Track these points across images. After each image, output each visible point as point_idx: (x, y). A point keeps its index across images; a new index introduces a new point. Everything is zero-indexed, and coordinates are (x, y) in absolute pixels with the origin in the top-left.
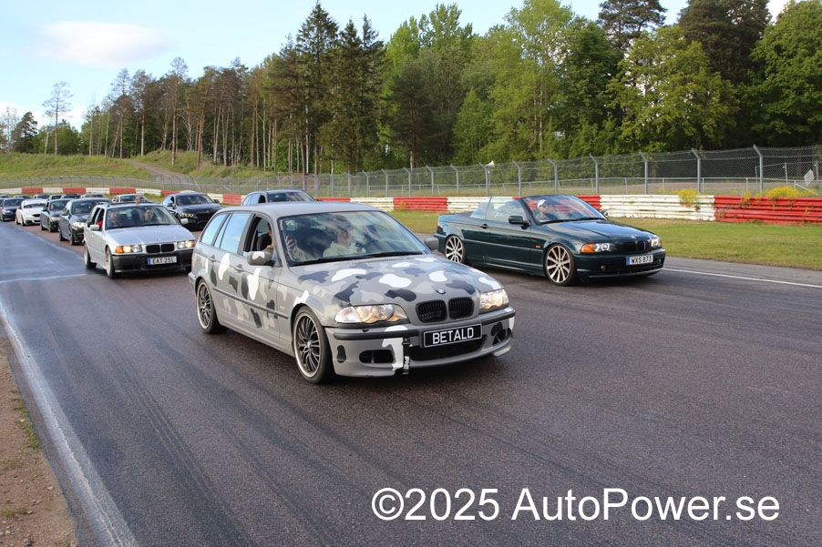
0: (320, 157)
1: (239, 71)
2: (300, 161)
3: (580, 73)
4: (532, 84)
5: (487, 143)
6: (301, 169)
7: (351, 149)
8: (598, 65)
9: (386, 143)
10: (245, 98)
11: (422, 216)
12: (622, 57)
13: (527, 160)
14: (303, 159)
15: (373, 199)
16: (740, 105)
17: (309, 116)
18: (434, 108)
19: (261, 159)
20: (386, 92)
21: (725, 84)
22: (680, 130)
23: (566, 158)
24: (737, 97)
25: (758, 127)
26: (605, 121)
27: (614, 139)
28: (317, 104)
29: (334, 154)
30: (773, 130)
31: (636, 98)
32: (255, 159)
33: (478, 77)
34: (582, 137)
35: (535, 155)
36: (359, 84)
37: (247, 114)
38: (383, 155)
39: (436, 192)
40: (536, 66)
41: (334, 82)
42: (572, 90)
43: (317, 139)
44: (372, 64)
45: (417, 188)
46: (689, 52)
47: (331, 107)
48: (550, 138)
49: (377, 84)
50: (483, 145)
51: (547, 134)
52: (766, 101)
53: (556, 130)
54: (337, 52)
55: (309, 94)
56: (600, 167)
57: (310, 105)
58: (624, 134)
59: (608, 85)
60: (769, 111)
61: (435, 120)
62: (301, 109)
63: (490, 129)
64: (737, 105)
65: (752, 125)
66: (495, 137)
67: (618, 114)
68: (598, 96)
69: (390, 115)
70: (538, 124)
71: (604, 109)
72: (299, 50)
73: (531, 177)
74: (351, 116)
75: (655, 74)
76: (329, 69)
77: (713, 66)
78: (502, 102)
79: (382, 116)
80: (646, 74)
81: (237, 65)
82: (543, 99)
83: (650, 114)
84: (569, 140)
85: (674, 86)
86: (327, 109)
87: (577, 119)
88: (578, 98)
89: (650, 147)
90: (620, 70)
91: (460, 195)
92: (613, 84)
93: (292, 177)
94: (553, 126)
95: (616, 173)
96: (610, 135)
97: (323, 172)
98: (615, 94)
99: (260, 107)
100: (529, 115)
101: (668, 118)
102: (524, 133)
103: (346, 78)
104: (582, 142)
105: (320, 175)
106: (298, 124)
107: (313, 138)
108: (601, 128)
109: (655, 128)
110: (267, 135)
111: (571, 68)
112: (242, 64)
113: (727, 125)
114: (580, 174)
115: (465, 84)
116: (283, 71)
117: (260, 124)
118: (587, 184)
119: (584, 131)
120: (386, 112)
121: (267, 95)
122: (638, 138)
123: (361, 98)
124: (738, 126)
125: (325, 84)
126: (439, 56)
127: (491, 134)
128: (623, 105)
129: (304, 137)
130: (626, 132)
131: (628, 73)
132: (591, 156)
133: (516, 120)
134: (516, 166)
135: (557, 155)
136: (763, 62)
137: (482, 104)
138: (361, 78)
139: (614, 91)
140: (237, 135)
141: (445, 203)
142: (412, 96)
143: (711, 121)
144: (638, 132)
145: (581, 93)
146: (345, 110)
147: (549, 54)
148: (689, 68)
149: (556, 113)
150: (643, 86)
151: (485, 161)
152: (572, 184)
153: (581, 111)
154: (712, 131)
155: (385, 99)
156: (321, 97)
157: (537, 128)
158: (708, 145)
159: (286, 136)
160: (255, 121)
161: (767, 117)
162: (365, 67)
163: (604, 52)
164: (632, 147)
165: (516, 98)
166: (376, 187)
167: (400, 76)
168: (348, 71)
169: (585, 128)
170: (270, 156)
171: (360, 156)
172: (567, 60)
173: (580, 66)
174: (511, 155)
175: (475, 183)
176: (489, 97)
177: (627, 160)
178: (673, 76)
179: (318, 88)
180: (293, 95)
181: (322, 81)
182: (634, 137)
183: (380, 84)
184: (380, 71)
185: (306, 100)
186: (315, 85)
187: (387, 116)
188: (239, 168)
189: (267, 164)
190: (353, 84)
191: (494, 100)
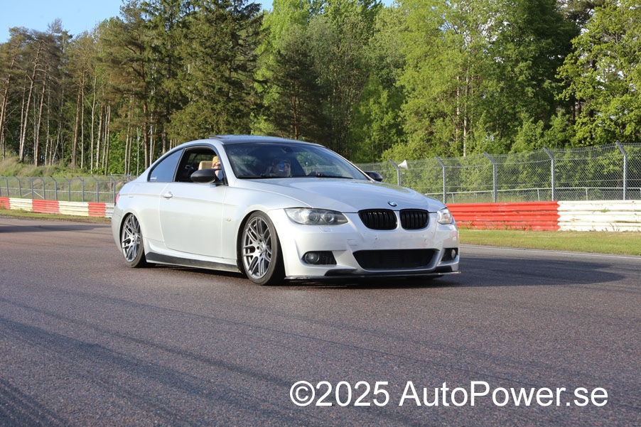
1: (60, 39)
3: (521, 53)
4: (456, 66)
8: (544, 43)
10: (68, 76)
12: (578, 32)
17: (157, 101)
19: (87, 159)
20: (262, 73)
26: (553, 116)
27: (565, 141)
28: (169, 85)
32: (78, 160)
33: (382, 58)
34: (520, 140)
36: (225, 59)
37: (72, 97)
40: (462, 43)
41: (194, 55)
43: (166, 131)
44: (243, 34)
47: (186, 89)
49: (248, 61)
50: (387, 147)
55: (158, 72)
57: (158, 85)
58: (579, 135)
59: (559, 69)
61: (324, 112)
62: (147, 88)
63: (396, 125)
67: (571, 107)
68: (546, 84)
69: (266, 103)
70: (462, 120)
72: (146, 11)
74: (215, 102)
76: (186, 37)
78: (414, 90)
79: (255, 104)
81: (57, 31)
82: (469, 89)
86: (183, 90)
87: (515, 117)
88: (517, 86)
90: (576, 49)
92: (564, 70)
94: (485, 123)
96: (560, 136)
98: (568, 81)
99: (88, 88)
100: (451, 108)
102: (443, 130)
103: (209, 51)
104: (523, 145)
106: (142, 108)
107: (160, 131)
108: (547, 127)
109: (624, 127)
110: (96, 127)
111: (508, 46)
112: (63, 29)
116: (124, 37)
117: (88, 112)
119: (524, 130)
120: (262, 98)
123: (228, 80)
125: (180, 59)
127: (400, 133)
128: (578, 95)
129: (148, 128)
130: (582, 132)
133: (432, 115)
137: (387, 93)
138: (229, 53)
139: (566, 77)
140: (54, 126)
144: (599, 130)
145: (520, 79)
146: (206, 93)
149: (488, 103)
153: (522, 103)
155: (259, 82)
156: (174, 75)
157: (460, 126)
162: (235, 37)
163: (555, 25)
165: (433, 83)
167: (282, 52)
168: (212, 42)
170: (100, 154)
173: (520, 45)
176: (398, 84)
179: (169, 62)
180: (135, 70)
181: (176, 53)
182: (592, 139)
183: (254, 60)
184: (255, 44)
185: (154, 79)
186: (167, 59)
187: (261, 104)
188: (56, 168)
189: (94, 165)
190: (218, 59)
191: (403, 87)
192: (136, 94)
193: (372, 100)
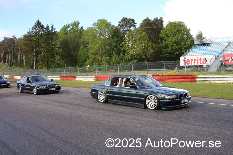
0: (38, 64)
1: (15, 39)
2: (32, 65)
3: (113, 41)
4: (100, 44)
5: (87, 60)
6: (33, 68)
7: (47, 62)
8: (118, 38)
9: (58, 60)
10: (16, 47)
11: (68, 81)
12: (125, 36)
13: (98, 65)
14: (33, 65)
15: (54, 77)
16: (157, 49)
17: (35, 52)
18: (72, 50)
20: (58, 46)
21: (152, 44)
22: (141, 56)
23: (110, 64)
24: (156, 47)
25: (162, 56)
26: (120, 54)
27: (123, 59)
28: (37, 49)
29: (42, 63)
30: (165, 56)
31: (129, 48)
32: (19, 65)
33: (84, 41)
34: (114, 59)
35: (101, 64)
36: (50, 43)
37: (17, 52)
38: (57, 64)
39: (72, 74)
40: (101, 38)
41: (43, 42)
42: (111, 45)
43: (37, 59)
44: (54, 38)
45: (67, 73)
46: (143, 35)
47: (41, 50)
48: (105, 59)
50: (86, 61)
51: (104, 58)
52: (163, 49)
53: (107, 56)
54: (44, 34)
55: (35, 46)
56: (119, 67)
57: (35, 49)
58: (126, 58)
59: (121, 44)
60: (164, 51)
61: (72, 54)
62: (33, 50)
63: (88, 56)
64: (156, 49)
65: (160, 55)
66: (89, 59)
67: (124, 52)
68: (119, 47)
69: (59, 52)
70: (101, 55)
71: (120, 51)
72: (32, 33)
73: (100, 70)
74: (47, 52)
75: (134, 41)
76: (41, 38)
77: (149, 39)
78: (91, 48)
80: (131, 41)
81: (14, 37)
82: (103, 48)
83: (133, 52)
84: (110, 59)
85: (139, 44)
86: (40, 50)
87: (113, 54)
88: (113, 48)
89: (133, 61)
90: (124, 40)
91: (79, 75)
92: (122, 44)
93: (30, 70)
94: (106, 55)
95: (123, 69)
97: (39, 69)
98: (123, 46)
99: (21, 50)
100: (99, 52)
101: (138, 53)
102: (98, 57)
103: (46, 41)
104: (114, 60)
105: (39, 70)
106: (32, 55)
107: (36, 59)
108: (119, 56)
109: (134, 56)
110: (23, 58)
111: (111, 39)
112: (15, 37)
113: (153, 55)
114: (113, 69)
115: (80, 43)
116: (27, 39)
117: (21, 55)
118: (116, 72)
120: (58, 51)
121: (23, 46)
122: (130, 59)
123: (50, 47)
124: (156, 55)
125: (40, 43)
126: (73, 35)
127: (88, 58)
128: (125, 49)
129: (34, 58)
130: (126, 57)
131: (126, 41)
132: (117, 64)
133: (95, 54)
134: (96, 67)
135: (107, 63)
136: (162, 38)
137: (85, 49)
138: (50, 41)
139: (122, 46)
140: (14, 58)
141: (75, 78)
142: (65, 47)
143: (149, 54)
144: (129, 57)
145: (113, 46)
146: (46, 51)
147: (105, 35)
148: (143, 39)
149: (107, 52)
150: (130, 44)
151: (86, 65)
152: (111, 72)
153: (114, 51)
154: (150, 56)
155: (57, 48)
156: (39, 47)
157: (101, 56)
158: (149, 61)
159: (28, 58)
160: (19, 54)
161: (164, 53)
162: (52, 38)
163: (120, 35)
164: (128, 61)
165: (95, 48)
166: (55, 73)
167: (62, 41)
168: (47, 39)
169: (115, 56)
170: (24, 64)
171: (50, 64)
172: (109, 37)
173: (113, 39)
174: (94, 64)
175: (83, 72)
176: (87, 47)
177: (127, 65)
178: (138, 41)
179: (38, 44)
180: (30, 46)
181: (39, 42)
182: (128, 58)
183: (56, 43)
184: (56, 39)
185: (34, 48)
186: (37, 43)
187: (58, 52)
188: (14, 67)
189: (22, 66)
190: (48, 43)
191: (89, 48)
192: (31, 51)
193: (82, 51)
